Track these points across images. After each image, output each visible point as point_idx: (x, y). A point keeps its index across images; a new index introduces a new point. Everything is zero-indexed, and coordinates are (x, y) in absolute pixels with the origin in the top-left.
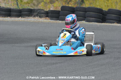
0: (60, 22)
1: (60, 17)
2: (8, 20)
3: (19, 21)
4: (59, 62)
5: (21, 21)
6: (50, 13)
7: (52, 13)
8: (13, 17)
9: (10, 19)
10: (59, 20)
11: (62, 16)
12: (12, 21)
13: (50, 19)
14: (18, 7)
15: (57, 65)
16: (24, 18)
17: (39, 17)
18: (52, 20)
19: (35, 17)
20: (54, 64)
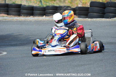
0: (89, 19)
1: (89, 14)
2: (30, 20)
3: (43, 20)
4: (87, 63)
5: (45, 20)
6: (77, 10)
7: (80, 10)
8: (36, 16)
9: (33, 18)
10: (89, 18)
11: (92, 13)
12: (36, 21)
13: (78, 17)
14: (42, 5)
15: (86, 67)
16: (49, 17)
18: (80, 18)
20: (82, 66)
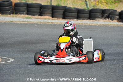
8: (80, 19)
14: (87, 8)
16: (93, 20)
17: (110, 19)
19: (106, 19)
